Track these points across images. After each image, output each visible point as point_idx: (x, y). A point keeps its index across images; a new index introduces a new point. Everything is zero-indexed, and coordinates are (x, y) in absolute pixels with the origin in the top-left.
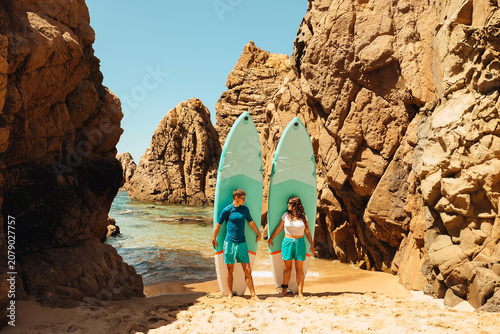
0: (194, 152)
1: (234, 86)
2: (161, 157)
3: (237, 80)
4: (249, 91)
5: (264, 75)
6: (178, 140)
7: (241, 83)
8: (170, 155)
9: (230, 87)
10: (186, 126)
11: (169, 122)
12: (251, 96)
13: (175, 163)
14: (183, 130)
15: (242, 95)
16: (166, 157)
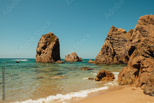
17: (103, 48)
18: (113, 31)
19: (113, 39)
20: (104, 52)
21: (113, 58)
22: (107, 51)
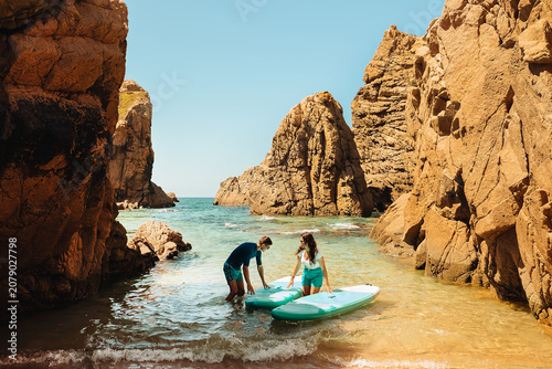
0: (323, 155)
1: (373, 79)
2: (284, 162)
3: (376, 72)
4: (391, 83)
5: (409, 62)
6: (303, 141)
7: (382, 75)
8: (294, 160)
9: (368, 82)
10: (312, 124)
11: (292, 120)
12: (394, 89)
13: (300, 168)
14: (309, 130)
15: (382, 89)
16: (290, 162)
17: (285, 134)
18: (391, 51)
19: (387, 95)
20: (286, 157)
21: (333, 187)
22: (307, 149)
